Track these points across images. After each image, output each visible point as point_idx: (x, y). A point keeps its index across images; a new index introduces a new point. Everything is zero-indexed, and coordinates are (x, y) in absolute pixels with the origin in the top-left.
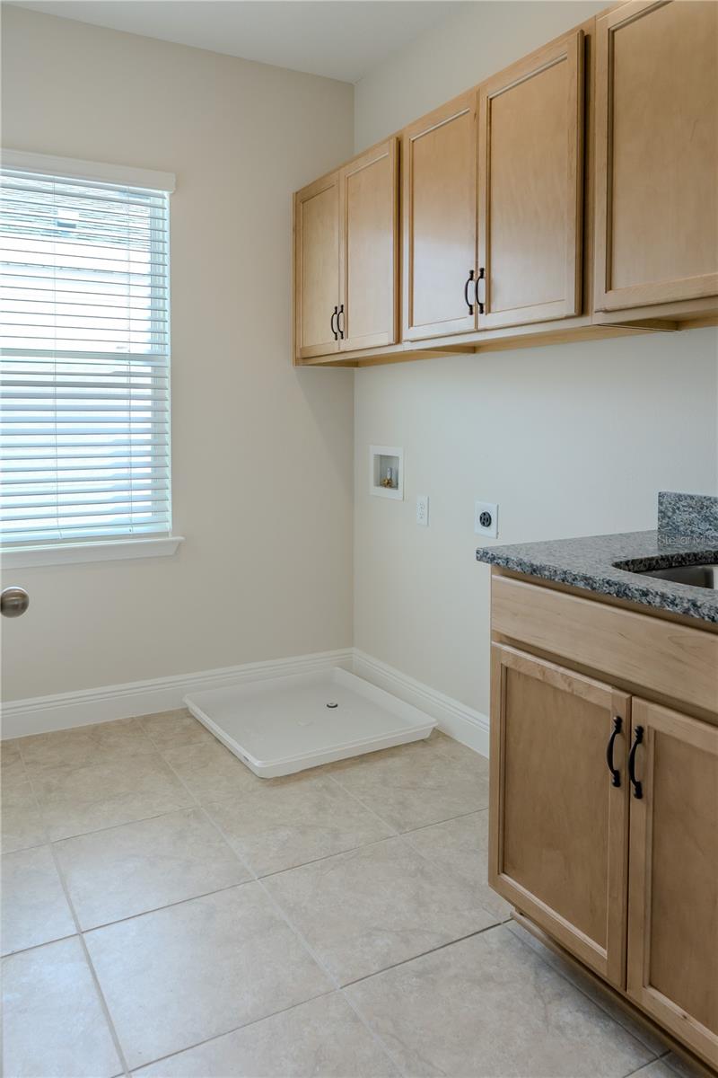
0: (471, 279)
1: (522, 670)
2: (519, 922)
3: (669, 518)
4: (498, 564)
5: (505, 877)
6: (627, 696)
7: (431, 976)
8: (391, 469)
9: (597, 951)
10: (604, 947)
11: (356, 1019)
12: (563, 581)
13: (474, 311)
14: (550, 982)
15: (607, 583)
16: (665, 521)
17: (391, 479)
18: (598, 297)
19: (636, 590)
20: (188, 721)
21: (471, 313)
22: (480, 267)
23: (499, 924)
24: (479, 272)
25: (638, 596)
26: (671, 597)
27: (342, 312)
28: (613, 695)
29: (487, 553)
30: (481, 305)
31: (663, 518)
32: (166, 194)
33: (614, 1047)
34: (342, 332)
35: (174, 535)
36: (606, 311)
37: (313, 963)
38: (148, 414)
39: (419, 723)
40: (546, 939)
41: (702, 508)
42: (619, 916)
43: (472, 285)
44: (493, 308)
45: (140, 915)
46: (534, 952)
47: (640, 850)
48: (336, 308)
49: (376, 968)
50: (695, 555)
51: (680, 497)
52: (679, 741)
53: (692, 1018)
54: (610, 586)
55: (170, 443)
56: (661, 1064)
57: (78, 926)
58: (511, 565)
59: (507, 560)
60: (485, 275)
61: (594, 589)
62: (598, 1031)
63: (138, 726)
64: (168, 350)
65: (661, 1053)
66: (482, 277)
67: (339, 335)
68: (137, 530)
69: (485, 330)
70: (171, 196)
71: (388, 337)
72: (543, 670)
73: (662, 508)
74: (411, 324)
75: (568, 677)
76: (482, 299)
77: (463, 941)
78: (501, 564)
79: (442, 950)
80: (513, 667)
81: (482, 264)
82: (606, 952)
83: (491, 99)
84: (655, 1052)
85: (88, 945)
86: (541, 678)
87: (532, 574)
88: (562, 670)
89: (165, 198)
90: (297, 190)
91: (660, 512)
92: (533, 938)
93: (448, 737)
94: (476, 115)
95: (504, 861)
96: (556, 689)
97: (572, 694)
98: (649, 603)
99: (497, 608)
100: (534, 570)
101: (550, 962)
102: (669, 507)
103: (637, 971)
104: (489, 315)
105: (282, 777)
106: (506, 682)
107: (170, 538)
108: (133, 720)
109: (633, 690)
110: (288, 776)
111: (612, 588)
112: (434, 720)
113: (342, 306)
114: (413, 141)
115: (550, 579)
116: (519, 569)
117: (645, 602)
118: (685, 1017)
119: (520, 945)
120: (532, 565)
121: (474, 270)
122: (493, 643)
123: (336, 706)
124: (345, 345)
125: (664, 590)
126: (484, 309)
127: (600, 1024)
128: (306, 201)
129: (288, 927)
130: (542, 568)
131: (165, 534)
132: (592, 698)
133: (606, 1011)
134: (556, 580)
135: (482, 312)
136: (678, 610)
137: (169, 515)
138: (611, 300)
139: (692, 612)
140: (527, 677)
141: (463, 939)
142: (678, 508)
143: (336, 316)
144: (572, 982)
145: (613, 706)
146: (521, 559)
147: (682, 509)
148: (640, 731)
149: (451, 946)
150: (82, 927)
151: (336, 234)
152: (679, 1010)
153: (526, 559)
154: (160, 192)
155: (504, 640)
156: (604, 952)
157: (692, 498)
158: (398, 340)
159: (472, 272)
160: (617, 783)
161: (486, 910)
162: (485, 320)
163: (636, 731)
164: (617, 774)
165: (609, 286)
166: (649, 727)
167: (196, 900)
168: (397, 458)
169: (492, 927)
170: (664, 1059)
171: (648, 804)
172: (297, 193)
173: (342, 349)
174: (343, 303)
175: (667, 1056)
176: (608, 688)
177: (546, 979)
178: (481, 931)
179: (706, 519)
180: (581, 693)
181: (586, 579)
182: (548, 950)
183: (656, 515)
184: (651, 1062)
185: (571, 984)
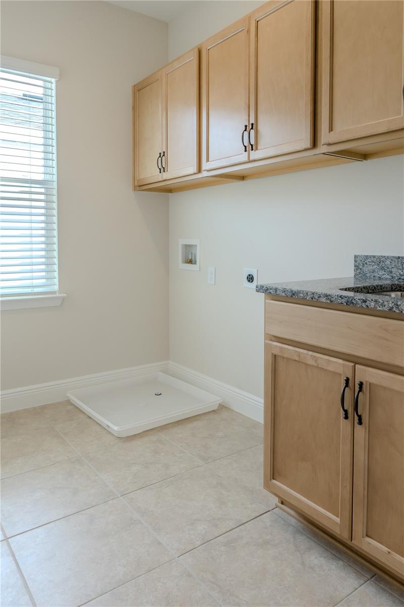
0: (246, 130)
1: (285, 355)
2: (281, 509)
3: (361, 269)
4: (270, 293)
5: (274, 481)
6: (353, 364)
7: (233, 545)
8: (192, 253)
9: (333, 520)
10: (338, 517)
11: (189, 575)
12: (312, 299)
13: (247, 149)
14: (304, 541)
15: (340, 297)
16: (358, 271)
17: (192, 259)
18: (324, 136)
19: (359, 299)
20: (70, 407)
21: (246, 151)
22: (251, 122)
23: (269, 511)
24: (251, 126)
25: (360, 303)
26: (381, 301)
27: (164, 155)
28: (344, 365)
29: (263, 287)
30: (252, 145)
31: (357, 270)
32: (53, 80)
33: (344, 575)
34: (164, 168)
35: (59, 293)
36: (329, 144)
37: (160, 543)
38: (43, 218)
39: (211, 401)
40: (297, 517)
41: (380, 263)
42: (347, 496)
43: (246, 134)
44: (259, 148)
45: (46, 524)
46: (292, 525)
47: (361, 456)
48: (160, 154)
49: (199, 543)
50: (381, 286)
51: (367, 257)
52: (385, 388)
53: (393, 552)
54: (342, 298)
55: (57, 236)
56: (372, 582)
57: (4, 534)
58: (278, 292)
59: (276, 290)
60: (254, 127)
61: (331, 301)
62: (333, 567)
63: (39, 411)
64: (55, 178)
65: (371, 576)
66: (252, 128)
67: (162, 170)
68: (36, 290)
69: (255, 161)
70: (57, 82)
71: (194, 169)
72: (299, 354)
73: (357, 264)
74: (208, 160)
75: (315, 357)
76: (253, 142)
77: (249, 523)
78: (272, 292)
79: (237, 529)
80: (280, 354)
81: (252, 121)
82: (339, 519)
83: (257, 22)
84: (367, 576)
85: (12, 546)
86: (297, 359)
87: (292, 297)
88: (311, 353)
89: (52, 83)
90: (135, 84)
91: (355, 266)
92: (290, 517)
93: (228, 408)
94: (248, 31)
95: (274, 471)
96: (306, 364)
97: (317, 367)
98: (367, 306)
99: (269, 318)
100: (293, 294)
101: (301, 530)
102: (360, 263)
103: (359, 528)
104: (256, 151)
105: (131, 436)
106: (275, 364)
107: (58, 295)
108: (34, 408)
109: (356, 360)
110: (135, 435)
111: (343, 300)
112: (220, 399)
113: (164, 152)
114: (209, 50)
115: (304, 298)
116: (284, 294)
117: (364, 306)
118: (389, 553)
119: (283, 522)
120: (292, 291)
121: (247, 124)
122: (266, 341)
123: (161, 394)
124: (165, 176)
125: (376, 298)
126: (254, 148)
127: (334, 563)
128: (140, 90)
129: (142, 523)
130: (299, 292)
131: (54, 293)
132: (330, 368)
133: (337, 555)
134: (308, 298)
135: (252, 150)
136: (386, 309)
137: (56, 281)
138: (333, 137)
139: (394, 309)
140: (288, 359)
141: (249, 521)
142: (366, 263)
143: (160, 158)
144: (315, 540)
145: (343, 371)
146: (285, 289)
147: (368, 263)
148: (361, 384)
149: (243, 526)
150: (7, 535)
151: (160, 108)
152: (385, 549)
153: (288, 288)
154: (49, 79)
155: (273, 338)
156: (338, 520)
157: (374, 257)
158: (200, 170)
159: (246, 126)
160: (346, 417)
161: (260, 503)
162: (254, 155)
163: (359, 385)
164: (346, 412)
165: (331, 129)
166: (366, 381)
167: (83, 512)
168: (196, 246)
169: (266, 513)
170: (372, 579)
171: (366, 428)
172: (134, 86)
173: (164, 178)
174: (165, 151)
175: (374, 578)
176: (340, 361)
177: (300, 540)
178: (259, 516)
179: (382, 268)
180: (323, 366)
181: (326, 296)
182: (299, 523)
183: (353, 268)
184: (366, 582)
185: (315, 541)
